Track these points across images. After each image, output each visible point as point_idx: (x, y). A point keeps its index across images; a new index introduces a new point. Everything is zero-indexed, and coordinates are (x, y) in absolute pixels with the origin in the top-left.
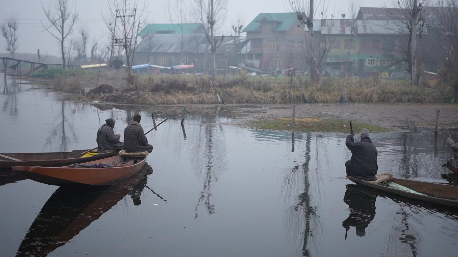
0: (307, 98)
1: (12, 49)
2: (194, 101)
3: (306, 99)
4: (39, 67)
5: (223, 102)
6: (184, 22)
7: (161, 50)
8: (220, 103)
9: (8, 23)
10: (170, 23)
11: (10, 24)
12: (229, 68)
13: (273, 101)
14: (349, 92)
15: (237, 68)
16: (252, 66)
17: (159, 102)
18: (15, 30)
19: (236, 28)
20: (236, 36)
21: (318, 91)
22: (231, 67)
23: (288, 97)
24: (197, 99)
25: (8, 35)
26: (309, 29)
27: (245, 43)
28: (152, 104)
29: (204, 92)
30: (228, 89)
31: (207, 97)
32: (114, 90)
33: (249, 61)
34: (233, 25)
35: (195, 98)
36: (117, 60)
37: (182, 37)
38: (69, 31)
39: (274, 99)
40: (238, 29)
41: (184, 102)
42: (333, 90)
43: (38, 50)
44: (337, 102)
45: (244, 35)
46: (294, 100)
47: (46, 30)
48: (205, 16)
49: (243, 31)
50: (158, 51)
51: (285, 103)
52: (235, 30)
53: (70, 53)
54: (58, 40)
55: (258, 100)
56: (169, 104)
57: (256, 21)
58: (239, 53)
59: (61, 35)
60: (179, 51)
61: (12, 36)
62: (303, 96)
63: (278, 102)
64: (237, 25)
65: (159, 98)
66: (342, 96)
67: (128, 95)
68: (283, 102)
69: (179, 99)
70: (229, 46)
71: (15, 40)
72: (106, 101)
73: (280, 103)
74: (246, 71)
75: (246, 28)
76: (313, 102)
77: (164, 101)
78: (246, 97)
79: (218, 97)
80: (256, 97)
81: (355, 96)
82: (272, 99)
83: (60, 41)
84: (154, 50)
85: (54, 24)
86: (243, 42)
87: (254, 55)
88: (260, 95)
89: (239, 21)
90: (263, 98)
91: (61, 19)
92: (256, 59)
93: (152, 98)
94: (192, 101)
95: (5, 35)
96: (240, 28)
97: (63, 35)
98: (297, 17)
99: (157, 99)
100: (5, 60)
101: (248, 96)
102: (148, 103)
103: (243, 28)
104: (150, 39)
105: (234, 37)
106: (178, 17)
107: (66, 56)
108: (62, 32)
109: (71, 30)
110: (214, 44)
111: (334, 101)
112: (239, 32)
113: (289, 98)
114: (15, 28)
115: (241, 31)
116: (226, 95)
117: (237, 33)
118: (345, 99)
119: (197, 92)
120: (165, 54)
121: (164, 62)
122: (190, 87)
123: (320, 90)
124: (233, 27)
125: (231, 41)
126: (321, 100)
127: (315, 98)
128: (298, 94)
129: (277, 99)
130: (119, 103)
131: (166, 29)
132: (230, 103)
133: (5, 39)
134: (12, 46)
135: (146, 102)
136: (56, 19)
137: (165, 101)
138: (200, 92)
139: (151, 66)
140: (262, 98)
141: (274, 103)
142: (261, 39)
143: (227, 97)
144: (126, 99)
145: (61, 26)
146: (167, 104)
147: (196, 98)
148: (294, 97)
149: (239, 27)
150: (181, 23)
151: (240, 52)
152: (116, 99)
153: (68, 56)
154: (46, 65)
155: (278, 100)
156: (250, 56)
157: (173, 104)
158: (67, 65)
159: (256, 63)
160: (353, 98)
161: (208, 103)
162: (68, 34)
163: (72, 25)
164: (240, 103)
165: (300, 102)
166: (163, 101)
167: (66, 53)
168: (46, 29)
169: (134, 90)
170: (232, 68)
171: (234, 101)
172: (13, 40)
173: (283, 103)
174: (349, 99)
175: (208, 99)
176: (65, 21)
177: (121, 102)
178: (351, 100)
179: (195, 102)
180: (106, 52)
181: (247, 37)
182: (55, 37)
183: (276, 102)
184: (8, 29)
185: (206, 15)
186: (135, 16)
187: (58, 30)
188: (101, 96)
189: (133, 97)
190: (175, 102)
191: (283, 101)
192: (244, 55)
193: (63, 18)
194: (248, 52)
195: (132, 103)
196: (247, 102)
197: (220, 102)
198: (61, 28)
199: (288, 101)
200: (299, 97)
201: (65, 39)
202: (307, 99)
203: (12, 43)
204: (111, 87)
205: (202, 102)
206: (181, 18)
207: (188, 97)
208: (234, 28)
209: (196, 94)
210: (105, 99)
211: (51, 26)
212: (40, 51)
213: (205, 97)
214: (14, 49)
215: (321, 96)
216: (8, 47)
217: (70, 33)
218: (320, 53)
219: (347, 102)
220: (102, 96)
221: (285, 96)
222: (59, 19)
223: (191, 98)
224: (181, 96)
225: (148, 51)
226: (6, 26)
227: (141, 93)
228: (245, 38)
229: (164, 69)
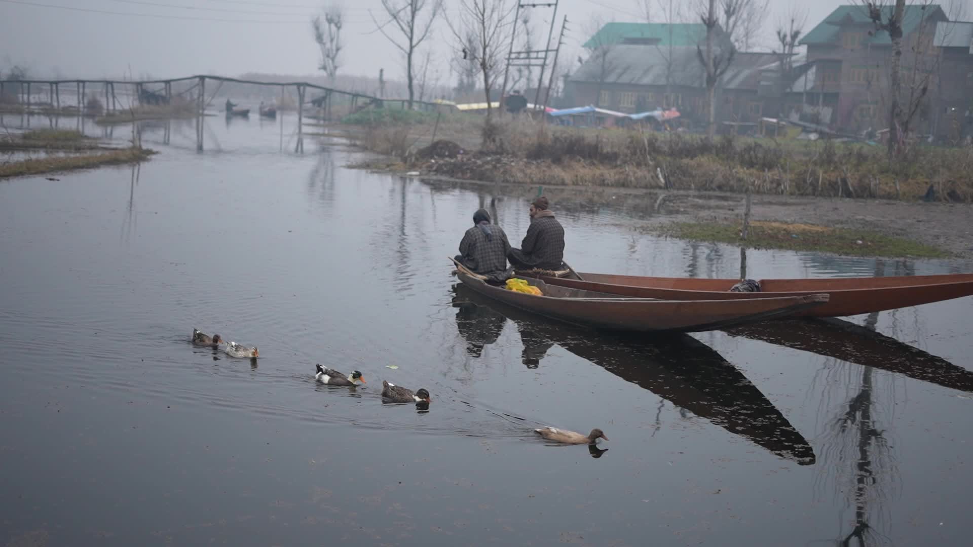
0: (854, 187)
1: (331, 66)
2: (606, 182)
3: (849, 189)
4: (366, 104)
5: (668, 186)
6: (677, 21)
7: (625, 79)
8: (660, 188)
9: (327, 15)
10: (645, 22)
11: (329, 17)
12: (761, 122)
13: (776, 189)
14: (952, 179)
15: (778, 123)
16: (816, 119)
17: (534, 179)
18: (339, 28)
19: (785, 36)
20: (784, 54)
21: (882, 172)
22: (766, 119)
23: (808, 182)
24: (615, 176)
25: (326, 38)
26: (893, 40)
27: (804, 69)
28: (519, 183)
29: (632, 164)
30: (686, 161)
31: (635, 173)
32: (462, 152)
33: (808, 109)
34: (778, 30)
35: (610, 174)
36: (516, 94)
37: (671, 53)
38: (423, 33)
39: (779, 185)
40: (788, 39)
41: (586, 181)
42: (916, 173)
43: (381, 71)
44: (921, 198)
45: (802, 51)
46: (822, 190)
47: (379, 31)
48: (723, 9)
49: (800, 44)
50: (620, 81)
51: (802, 195)
52: (783, 39)
53: (425, 76)
54: (402, 51)
55: (743, 186)
56: (554, 184)
57: (829, 21)
58: (788, 90)
59: (408, 42)
60: (662, 82)
61: (332, 40)
62: (844, 181)
63: (787, 191)
64: (787, 30)
65: (534, 172)
66: (932, 187)
67: (479, 162)
68: (797, 192)
69: (577, 176)
70: (769, 74)
71: (338, 49)
72: (434, 173)
73: (791, 194)
74: (800, 129)
75: (806, 37)
76: (865, 195)
77: (544, 179)
78: (719, 178)
79: (660, 176)
80: (739, 180)
81: (965, 188)
82: (774, 185)
83: (406, 52)
84: (611, 79)
85: (395, 17)
86: (800, 67)
87: (821, 97)
88: (751, 175)
89: (793, 21)
90: (756, 182)
91: (409, 8)
92: (826, 104)
93: (522, 171)
94: (604, 181)
95: (319, 38)
96: (795, 35)
97: (411, 39)
98: (869, 15)
99: (531, 174)
100: (302, 88)
101: (723, 177)
102: (512, 180)
103: (801, 37)
104: (605, 54)
105: (780, 54)
106: (664, 10)
107: (415, 82)
108: (409, 35)
109: (429, 30)
110: (713, 70)
111: (914, 197)
112: (792, 45)
113: (811, 184)
114: (339, 25)
115: (796, 43)
116: (677, 172)
117: (787, 47)
118: (939, 192)
119: (619, 163)
120: (633, 86)
121: (631, 103)
122: (608, 153)
123: (887, 171)
124: (779, 33)
125: (774, 65)
126: (885, 191)
127: (870, 187)
128: (834, 176)
129: (786, 185)
130: (457, 178)
131: (637, 35)
132: (684, 189)
133: (317, 46)
134: (330, 61)
135: (508, 178)
136: (399, 8)
137: (546, 178)
138: (625, 162)
139: (594, 112)
140: (754, 181)
141: (777, 193)
142: (839, 62)
143: (680, 176)
144: (472, 170)
145: (408, 23)
146: (550, 184)
147: (612, 174)
148: (823, 183)
149: (793, 33)
150: (669, 22)
151: (791, 89)
152: (453, 170)
153: (421, 83)
154: (381, 101)
155: (788, 188)
156: (812, 97)
157: (563, 184)
158: (417, 102)
159: (826, 113)
160: (958, 192)
161: (636, 187)
162: (422, 39)
163: (431, 21)
164: (706, 190)
165: (836, 195)
166: (542, 178)
167: (416, 76)
168: (380, 28)
169: (496, 153)
170: (767, 121)
171: (693, 186)
172: (334, 48)
173: (799, 194)
174: (949, 194)
175: (636, 179)
176: (417, 13)
177: (460, 175)
178: (953, 196)
179: (610, 184)
180: (513, 79)
181: (808, 56)
182: (396, 44)
183: (782, 192)
184: (325, 26)
185: (723, 6)
186: (556, 5)
187: (403, 29)
188: (429, 164)
189: (487, 167)
190: (567, 181)
191: (799, 190)
192: (800, 94)
193: (414, 6)
194: (808, 88)
195: (480, 179)
196: (720, 188)
197: (663, 185)
198: (409, 26)
199: (810, 190)
200: (836, 183)
201: (415, 49)
202: (851, 189)
203: (331, 56)
204: (456, 146)
205: (624, 184)
206: (671, 11)
207: (598, 172)
208: (782, 35)
209: (616, 167)
210: (434, 168)
211: (389, 22)
212: (384, 73)
213: (631, 174)
214: (336, 68)
215: (887, 184)
216: (323, 63)
217: (425, 38)
218: (912, 93)
219: (944, 201)
220: (431, 162)
221: (805, 181)
222: (405, 8)
223: (602, 175)
224: (583, 170)
225: (599, 80)
226: (323, 19)
227: (505, 160)
228: (804, 59)
229: (624, 118)
